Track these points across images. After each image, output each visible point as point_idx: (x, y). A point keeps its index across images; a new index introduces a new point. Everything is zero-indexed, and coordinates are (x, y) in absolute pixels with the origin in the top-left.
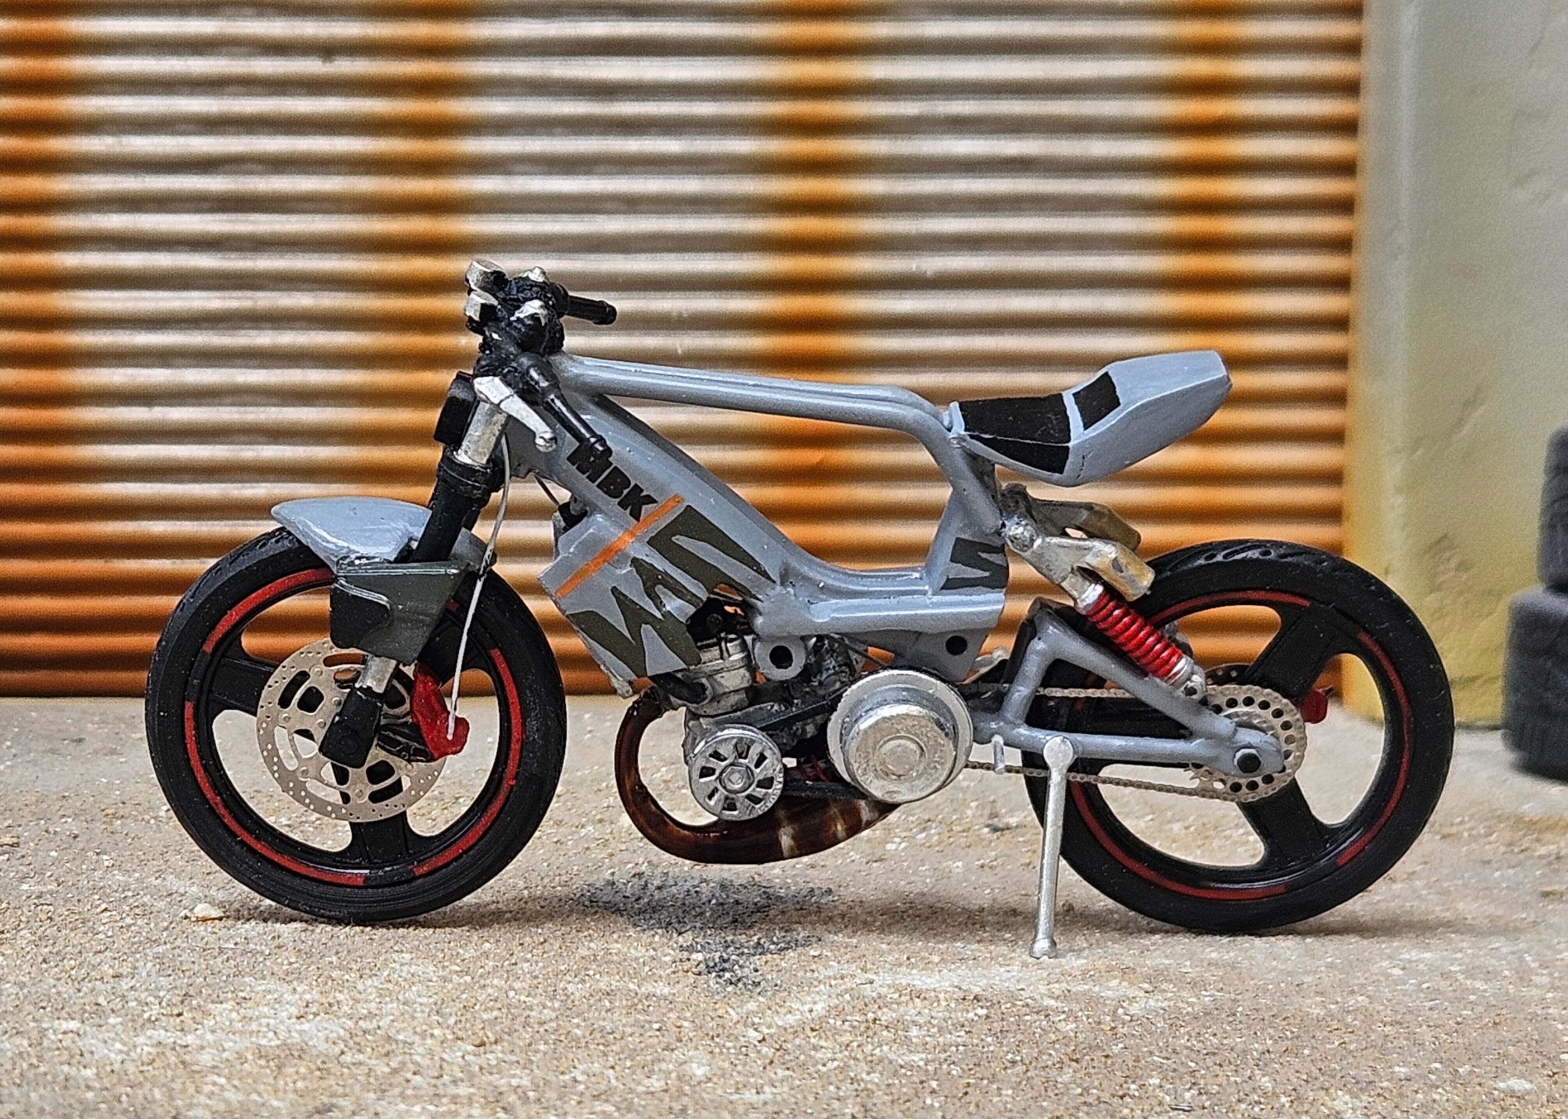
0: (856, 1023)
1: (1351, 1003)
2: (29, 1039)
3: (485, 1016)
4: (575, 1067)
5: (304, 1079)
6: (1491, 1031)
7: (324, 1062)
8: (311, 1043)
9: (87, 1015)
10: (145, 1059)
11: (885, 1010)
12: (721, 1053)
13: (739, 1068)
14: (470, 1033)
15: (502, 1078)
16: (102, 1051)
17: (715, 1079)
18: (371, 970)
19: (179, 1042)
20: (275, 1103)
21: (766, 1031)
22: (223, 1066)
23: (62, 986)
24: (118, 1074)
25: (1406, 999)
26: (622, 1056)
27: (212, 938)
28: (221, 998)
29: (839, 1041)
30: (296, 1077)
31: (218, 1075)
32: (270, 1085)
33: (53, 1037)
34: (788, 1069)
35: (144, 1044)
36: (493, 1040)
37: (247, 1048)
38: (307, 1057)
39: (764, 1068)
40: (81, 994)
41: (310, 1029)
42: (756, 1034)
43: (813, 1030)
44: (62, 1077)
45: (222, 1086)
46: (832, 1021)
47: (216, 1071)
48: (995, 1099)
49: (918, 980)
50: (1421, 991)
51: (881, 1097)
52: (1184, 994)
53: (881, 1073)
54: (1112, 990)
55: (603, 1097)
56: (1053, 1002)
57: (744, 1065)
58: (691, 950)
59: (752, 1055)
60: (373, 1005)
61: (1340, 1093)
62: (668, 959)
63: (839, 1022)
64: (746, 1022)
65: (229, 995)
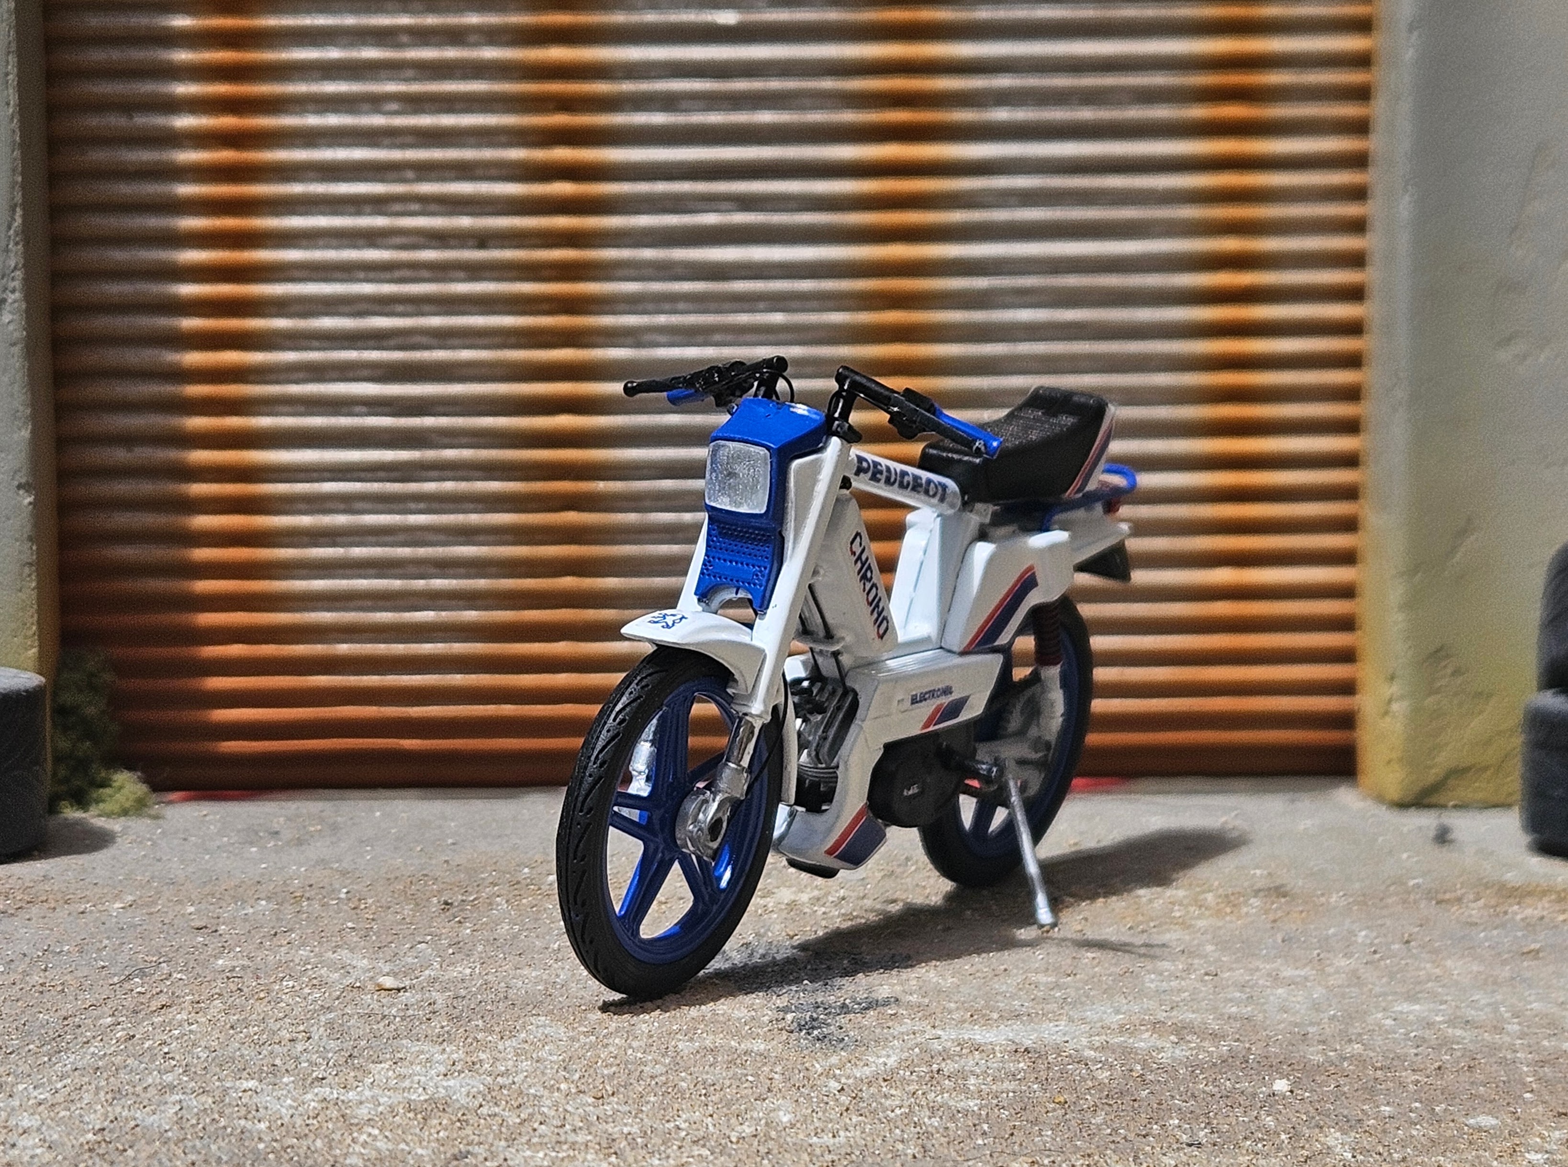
0: (923, 1074)
1: (1347, 1051)
2: (214, 1097)
3: (606, 1072)
4: (679, 1116)
5: (446, 1130)
6: (1467, 1074)
7: (463, 1114)
8: (454, 1097)
9: (264, 1075)
10: (311, 1114)
11: (949, 1061)
12: (805, 1101)
13: (820, 1114)
14: (591, 1086)
15: (615, 1126)
16: (275, 1106)
17: (798, 1125)
18: (510, 1032)
19: (342, 1098)
20: (420, 1151)
21: (843, 1080)
22: (377, 1119)
23: (246, 1049)
24: (287, 1127)
25: (1395, 1046)
26: (720, 1106)
27: (375, 1005)
28: (381, 1059)
29: (907, 1089)
30: (439, 1128)
31: (373, 1127)
32: (416, 1135)
33: (234, 1095)
34: (861, 1115)
35: (311, 1099)
36: (610, 1093)
37: (399, 1103)
38: (449, 1110)
39: (841, 1115)
40: (261, 1057)
41: (455, 1085)
42: (837, 1084)
43: (885, 1080)
44: (239, 1131)
45: (376, 1137)
46: (901, 1072)
47: (372, 1123)
48: (1037, 1139)
49: (979, 1035)
50: (1409, 1039)
51: (939, 1139)
52: (1206, 1044)
53: (941, 1117)
54: (1144, 1041)
55: (701, 1142)
56: (1092, 1053)
57: (824, 1113)
58: (786, 1010)
59: (832, 1103)
60: (510, 1063)
61: (1332, 1130)
62: (766, 1019)
63: (908, 1073)
64: (828, 1073)
65: (388, 1056)
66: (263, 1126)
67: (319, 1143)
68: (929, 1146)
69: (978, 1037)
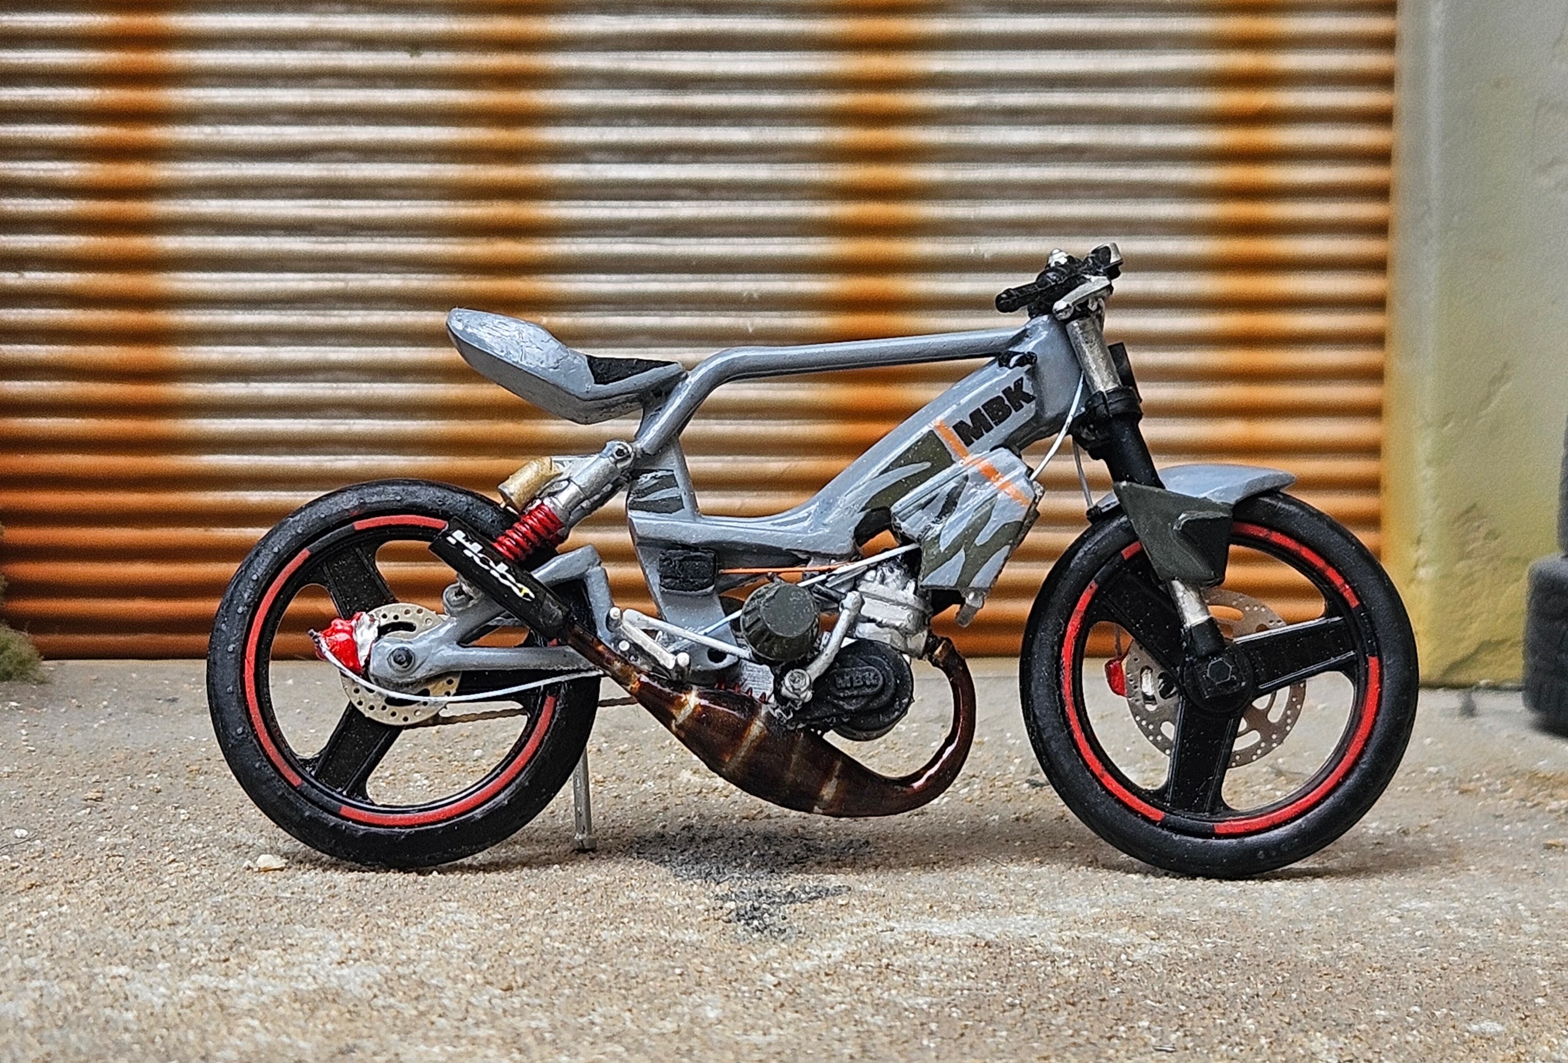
0: (870, 968)
1: (1345, 950)
2: (79, 983)
3: (518, 962)
4: (594, 1010)
5: (333, 1022)
6: (1475, 976)
7: (355, 1006)
8: (346, 987)
9: (137, 961)
10: (185, 1003)
11: (900, 956)
12: (736, 996)
13: (752, 1011)
14: (500, 977)
15: (523, 1021)
16: (146, 995)
17: (726, 1022)
18: (416, 918)
19: (221, 986)
20: (302, 1044)
21: (781, 974)
22: (259, 1009)
23: (120, 933)
24: (158, 1016)
25: (1398, 945)
26: (641, 1000)
28: (269, 945)
29: (850, 985)
30: (326, 1020)
31: (252, 1017)
32: (300, 1027)
33: (101, 981)
34: (797, 1012)
35: (187, 987)
36: (520, 984)
37: (284, 992)
38: (340, 1001)
39: (775, 1011)
40: (136, 941)
41: (349, 975)
42: (773, 979)
43: (827, 975)
44: (103, 1020)
45: (255, 1028)
46: (846, 966)
47: (252, 1013)
48: (989, 1040)
49: (937, 927)
50: (1415, 938)
51: (881, 1038)
52: (1188, 941)
53: (885, 1016)
54: (1121, 935)
55: (616, 1039)
56: (1061, 949)
57: (756, 1008)
58: (725, 898)
59: (765, 999)
60: (413, 951)
61: (1318, 1034)
62: (701, 907)
63: (853, 968)
64: (765, 967)
65: (277, 942)
66: (130, 1015)
67: (191, 1035)
68: (868, 1045)
69: (935, 930)
